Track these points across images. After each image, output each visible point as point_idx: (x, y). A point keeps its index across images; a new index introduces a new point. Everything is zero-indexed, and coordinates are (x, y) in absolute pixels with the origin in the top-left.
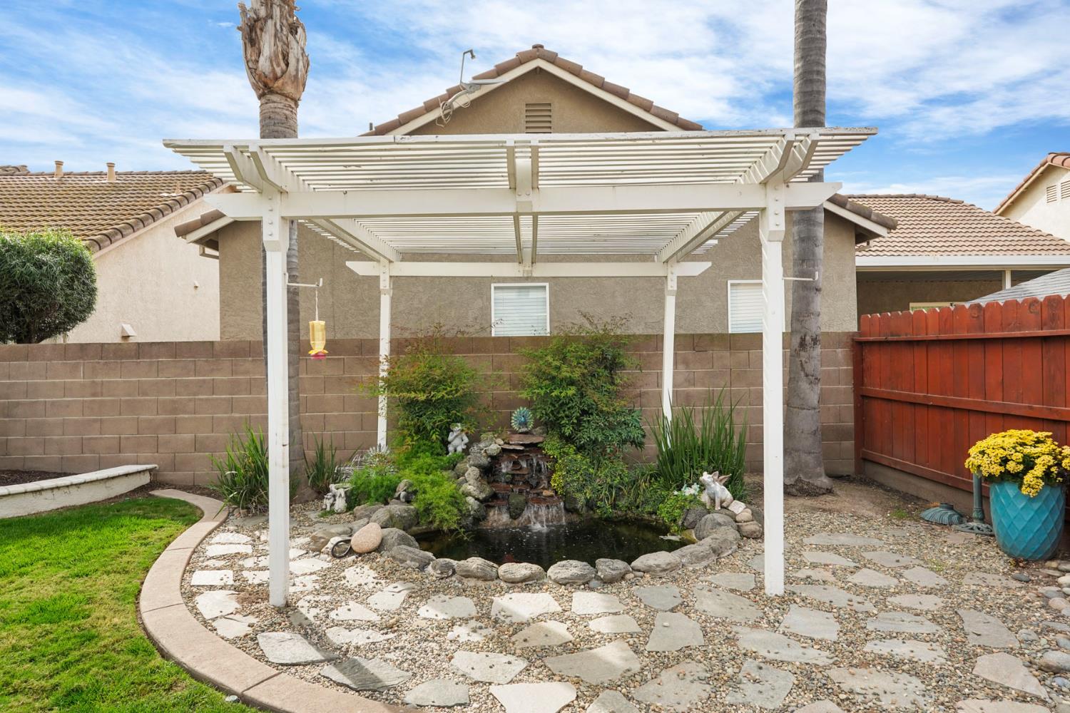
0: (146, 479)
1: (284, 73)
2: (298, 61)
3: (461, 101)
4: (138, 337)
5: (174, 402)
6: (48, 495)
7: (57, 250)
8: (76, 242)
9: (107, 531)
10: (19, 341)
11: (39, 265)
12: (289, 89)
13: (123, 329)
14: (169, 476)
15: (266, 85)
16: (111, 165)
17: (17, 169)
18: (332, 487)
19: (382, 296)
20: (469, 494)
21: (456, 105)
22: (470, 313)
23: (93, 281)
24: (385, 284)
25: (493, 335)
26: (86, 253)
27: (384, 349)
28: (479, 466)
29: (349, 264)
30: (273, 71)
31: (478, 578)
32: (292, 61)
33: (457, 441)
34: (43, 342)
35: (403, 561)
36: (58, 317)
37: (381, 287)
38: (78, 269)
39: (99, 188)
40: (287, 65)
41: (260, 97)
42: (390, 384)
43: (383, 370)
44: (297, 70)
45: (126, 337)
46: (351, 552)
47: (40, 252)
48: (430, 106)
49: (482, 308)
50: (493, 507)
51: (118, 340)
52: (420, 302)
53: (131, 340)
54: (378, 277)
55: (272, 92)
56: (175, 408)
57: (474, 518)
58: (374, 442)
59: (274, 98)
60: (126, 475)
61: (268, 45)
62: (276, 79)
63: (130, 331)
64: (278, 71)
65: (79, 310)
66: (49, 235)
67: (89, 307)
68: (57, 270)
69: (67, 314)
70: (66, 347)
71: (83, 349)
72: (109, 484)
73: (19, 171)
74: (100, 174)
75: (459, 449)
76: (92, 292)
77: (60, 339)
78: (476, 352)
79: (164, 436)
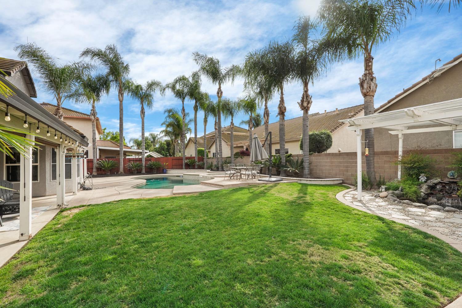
0: (341, 182)
1: (369, 91)
2: (373, 87)
3: (436, 75)
4: (342, 151)
5: (347, 165)
6: (323, 181)
7: (325, 134)
8: (328, 131)
9: (333, 187)
10: (318, 153)
11: (321, 137)
12: (371, 94)
13: (339, 150)
14: (346, 181)
15: (365, 95)
16: (337, 109)
17: (317, 113)
18: (382, 186)
19: (400, 140)
20: (422, 192)
21: (435, 76)
22: (443, 141)
23: (332, 139)
24: (400, 136)
25: (454, 148)
26: (330, 134)
27: (400, 153)
28: (428, 186)
29: (389, 132)
30: (367, 91)
31: (406, 204)
32: (372, 88)
33: (423, 178)
34: (322, 153)
35: (390, 199)
36: (325, 148)
37: (399, 137)
38: (329, 137)
39: (334, 115)
40: (370, 89)
41: (364, 97)
42: (403, 163)
43: (400, 158)
44: (373, 89)
45: (339, 151)
46: (379, 197)
47: (322, 135)
48: (424, 80)
49: (448, 139)
50: (430, 196)
51: (338, 152)
52: (422, 139)
53: (341, 152)
54: (398, 135)
55: (367, 96)
56: (347, 167)
57: (423, 198)
58: (397, 177)
59: (367, 97)
60: (337, 180)
61: (365, 86)
62: (368, 92)
63: (340, 150)
64: (368, 91)
65: (329, 146)
66: (323, 131)
67: (331, 145)
68: (325, 138)
69: (327, 147)
70: (327, 154)
71: (329, 154)
72: (334, 181)
73: (318, 114)
74: (334, 111)
75: (423, 181)
76: (331, 142)
77: (325, 152)
78: (437, 154)
79: (345, 173)
